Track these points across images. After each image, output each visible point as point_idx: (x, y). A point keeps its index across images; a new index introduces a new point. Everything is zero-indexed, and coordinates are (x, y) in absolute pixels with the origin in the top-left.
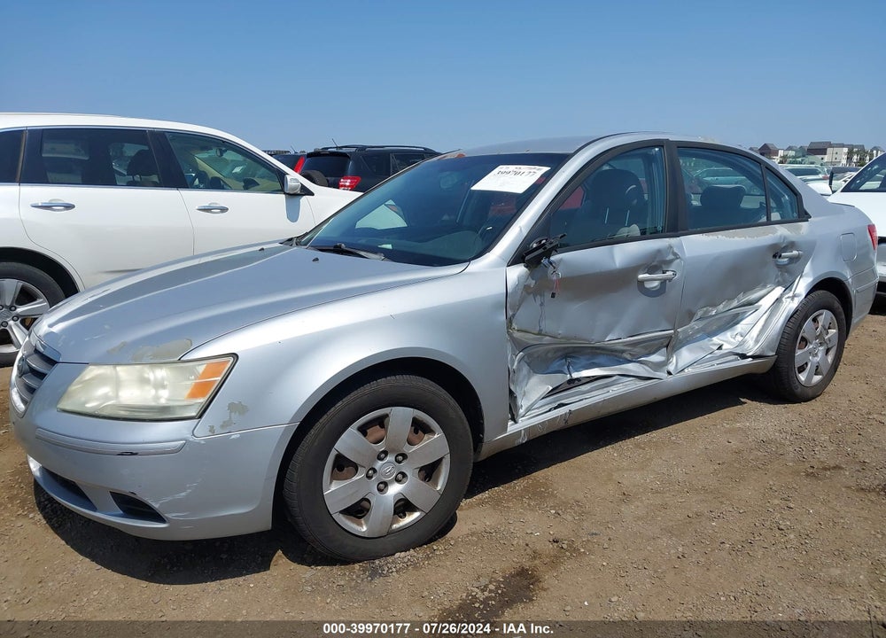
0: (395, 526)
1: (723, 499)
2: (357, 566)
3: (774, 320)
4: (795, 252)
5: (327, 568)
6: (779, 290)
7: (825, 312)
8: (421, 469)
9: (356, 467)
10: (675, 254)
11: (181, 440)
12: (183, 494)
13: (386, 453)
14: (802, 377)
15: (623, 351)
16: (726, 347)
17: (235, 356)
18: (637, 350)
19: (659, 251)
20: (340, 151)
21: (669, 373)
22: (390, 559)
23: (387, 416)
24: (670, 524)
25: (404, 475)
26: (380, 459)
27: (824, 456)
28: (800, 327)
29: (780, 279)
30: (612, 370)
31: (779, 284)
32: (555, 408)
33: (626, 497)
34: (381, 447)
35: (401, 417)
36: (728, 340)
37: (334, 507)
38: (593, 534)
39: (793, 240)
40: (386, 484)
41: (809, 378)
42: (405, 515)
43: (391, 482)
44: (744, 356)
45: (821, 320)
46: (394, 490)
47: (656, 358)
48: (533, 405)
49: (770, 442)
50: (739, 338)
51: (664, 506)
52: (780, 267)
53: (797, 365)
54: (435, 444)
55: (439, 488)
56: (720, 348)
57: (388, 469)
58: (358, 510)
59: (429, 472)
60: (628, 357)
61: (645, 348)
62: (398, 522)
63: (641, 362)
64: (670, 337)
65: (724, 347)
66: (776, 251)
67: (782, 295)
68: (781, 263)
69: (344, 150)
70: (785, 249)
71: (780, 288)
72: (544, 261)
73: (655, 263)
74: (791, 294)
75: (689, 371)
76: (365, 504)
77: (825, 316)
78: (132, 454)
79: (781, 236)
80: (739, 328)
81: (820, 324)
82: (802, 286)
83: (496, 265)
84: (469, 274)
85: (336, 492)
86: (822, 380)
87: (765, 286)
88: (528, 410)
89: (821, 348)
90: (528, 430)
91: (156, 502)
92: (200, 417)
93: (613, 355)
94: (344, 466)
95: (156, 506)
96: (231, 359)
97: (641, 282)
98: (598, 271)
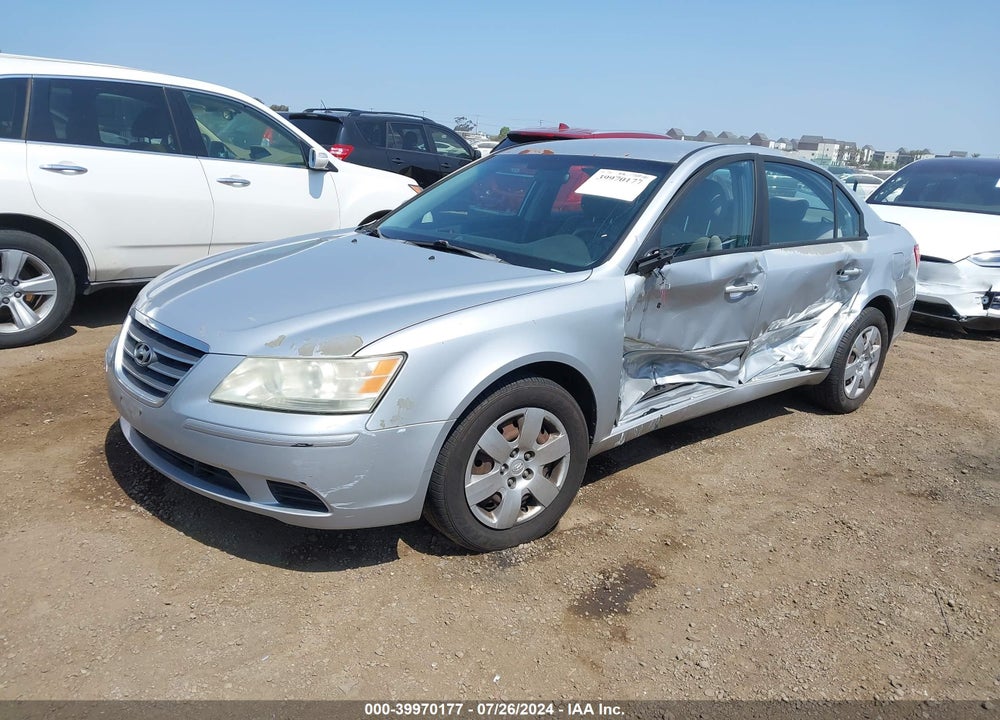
0: (520, 519)
1: (796, 501)
2: (486, 556)
3: (831, 334)
4: (856, 270)
5: (459, 558)
6: (838, 305)
7: (873, 328)
8: (546, 466)
9: (492, 462)
10: (759, 268)
11: (354, 433)
12: (351, 485)
13: (517, 450)
14: (848, 390)
15: (702, 360)
16: (789, 359)
17: (405, 354)
18: (714, 359)
19: (746, 265)
20: (328, 114)
21: (740, 382)
22: (515, 550)
23: (522, 415)
24: (756, 522)
25: (530, 471)
26: (512, 456)
27: (874, 464)
28: (853, 341)
29: (839, 294)
30: (693, 377)
31: (838, 300)
32: (648, 413)
33: (709, 498)
34: (515, 445)
35: (534, 416)
36: (789, 352)
37: (473, 500)
38: (690, 530)
39: (857, 258)
40: (514, 479)
41: (854, 391)
42: (527, 510)
43: (519, 477)
44: (802, 368)
45: (869, 335)
46: (522, 485)
47: (730, 367)
48: (629, 410)
49: (826, 450)
50: (798, 350)
51: (745, 507)
52: (842, 284)
53: (846, 379)
54: (559, 444)
55: (558, 485)
56: (782, 360)
57: (518, 466)
58: (489, 504)
59: (551, 469)
60: (706, 365)
61: (722, 357)
62: (521, 515)
63: (716, 371)
64: (745, 348)
65: (785, 359)
66: (840, 268)
67: (839, 311)
68: (842, 278)
69: (334, 114)
70: (848, 266)
71: (838, 303)
72: (656, 270)
73: (741, 277)
74: (848, 310)
75: (757, 381)
76: (497, 497)
77: (873, 333)
78: (307, 445)
79: (846, 254)
80: (799, 340)
81: (868, 339)
82: (859, 302)
83: (615, 274)
84: (592, 281)
85: (476, 485)
86: (864, 392)
87: (823, 301)
88: (626, 414)
89: (865, 363)
90: (627, 433)
91: (325, 492)
92: (373, 411)
93: (693, 363)
94: (484, 460)
95: (323, 495)
96: (401, 358)
97: (728, 294)
98: (696, 281)
